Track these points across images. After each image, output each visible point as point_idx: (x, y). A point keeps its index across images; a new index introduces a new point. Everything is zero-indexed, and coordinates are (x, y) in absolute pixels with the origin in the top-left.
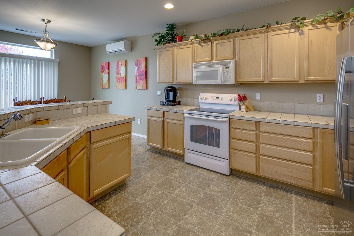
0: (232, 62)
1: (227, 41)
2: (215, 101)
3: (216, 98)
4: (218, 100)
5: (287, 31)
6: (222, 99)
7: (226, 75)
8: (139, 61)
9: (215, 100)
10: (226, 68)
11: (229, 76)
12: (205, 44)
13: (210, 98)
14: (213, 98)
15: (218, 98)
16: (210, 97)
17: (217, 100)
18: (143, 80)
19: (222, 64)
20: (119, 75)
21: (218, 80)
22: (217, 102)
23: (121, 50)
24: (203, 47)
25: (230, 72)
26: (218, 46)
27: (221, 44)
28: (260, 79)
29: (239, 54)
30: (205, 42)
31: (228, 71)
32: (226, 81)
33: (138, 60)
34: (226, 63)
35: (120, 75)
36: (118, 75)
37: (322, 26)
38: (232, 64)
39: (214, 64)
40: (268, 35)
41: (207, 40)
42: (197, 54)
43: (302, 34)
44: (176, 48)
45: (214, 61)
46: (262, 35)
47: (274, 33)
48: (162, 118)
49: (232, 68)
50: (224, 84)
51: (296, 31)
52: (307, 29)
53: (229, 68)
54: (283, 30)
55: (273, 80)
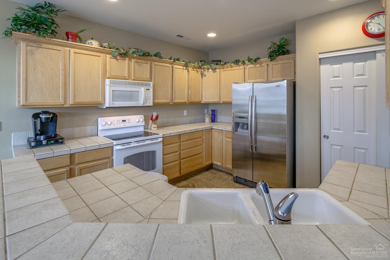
0: (152, 83)
1: (145, 63)
2: (122, 125)
3: (123, 121)
4: (125, 123)
5: (182, 67)
6: (129, 121)
7: (147, 97)
9: (122, 123)
10: (147, 90)
11: (149, 97)
12: (121, 59)
13: (115, 123)
14: (119, 121)
15: (125, 121)
16: (115, 121)
17: (123, 123)
19: (142, 85)
21: (139, 101)
22: (124, 125)
24: (118, 61)
25: (150, 94)
26: (136, 65)
27: (139, 64)
28: (168, 101)
29: (154, 78)
30: (121, 57)
31: (149, 92)
32: (146, 103)
34: (146, 85)
37: (195, 69)
38: (152, 86)
39: (134, 84)
40: (173, 66)
41: (124, 55)
42: (110, 68)
43: (188, 71)
44: (72, 50)
45: (133, 80)
46: (169, 65)
47: (176, 66)
48: (69, 166)
49: (151, 90)
50: (144, 105)
51: (186, 69)
52: (190, 69)
53: (149, 90)
54: (180, 65)
55: (175, 102)
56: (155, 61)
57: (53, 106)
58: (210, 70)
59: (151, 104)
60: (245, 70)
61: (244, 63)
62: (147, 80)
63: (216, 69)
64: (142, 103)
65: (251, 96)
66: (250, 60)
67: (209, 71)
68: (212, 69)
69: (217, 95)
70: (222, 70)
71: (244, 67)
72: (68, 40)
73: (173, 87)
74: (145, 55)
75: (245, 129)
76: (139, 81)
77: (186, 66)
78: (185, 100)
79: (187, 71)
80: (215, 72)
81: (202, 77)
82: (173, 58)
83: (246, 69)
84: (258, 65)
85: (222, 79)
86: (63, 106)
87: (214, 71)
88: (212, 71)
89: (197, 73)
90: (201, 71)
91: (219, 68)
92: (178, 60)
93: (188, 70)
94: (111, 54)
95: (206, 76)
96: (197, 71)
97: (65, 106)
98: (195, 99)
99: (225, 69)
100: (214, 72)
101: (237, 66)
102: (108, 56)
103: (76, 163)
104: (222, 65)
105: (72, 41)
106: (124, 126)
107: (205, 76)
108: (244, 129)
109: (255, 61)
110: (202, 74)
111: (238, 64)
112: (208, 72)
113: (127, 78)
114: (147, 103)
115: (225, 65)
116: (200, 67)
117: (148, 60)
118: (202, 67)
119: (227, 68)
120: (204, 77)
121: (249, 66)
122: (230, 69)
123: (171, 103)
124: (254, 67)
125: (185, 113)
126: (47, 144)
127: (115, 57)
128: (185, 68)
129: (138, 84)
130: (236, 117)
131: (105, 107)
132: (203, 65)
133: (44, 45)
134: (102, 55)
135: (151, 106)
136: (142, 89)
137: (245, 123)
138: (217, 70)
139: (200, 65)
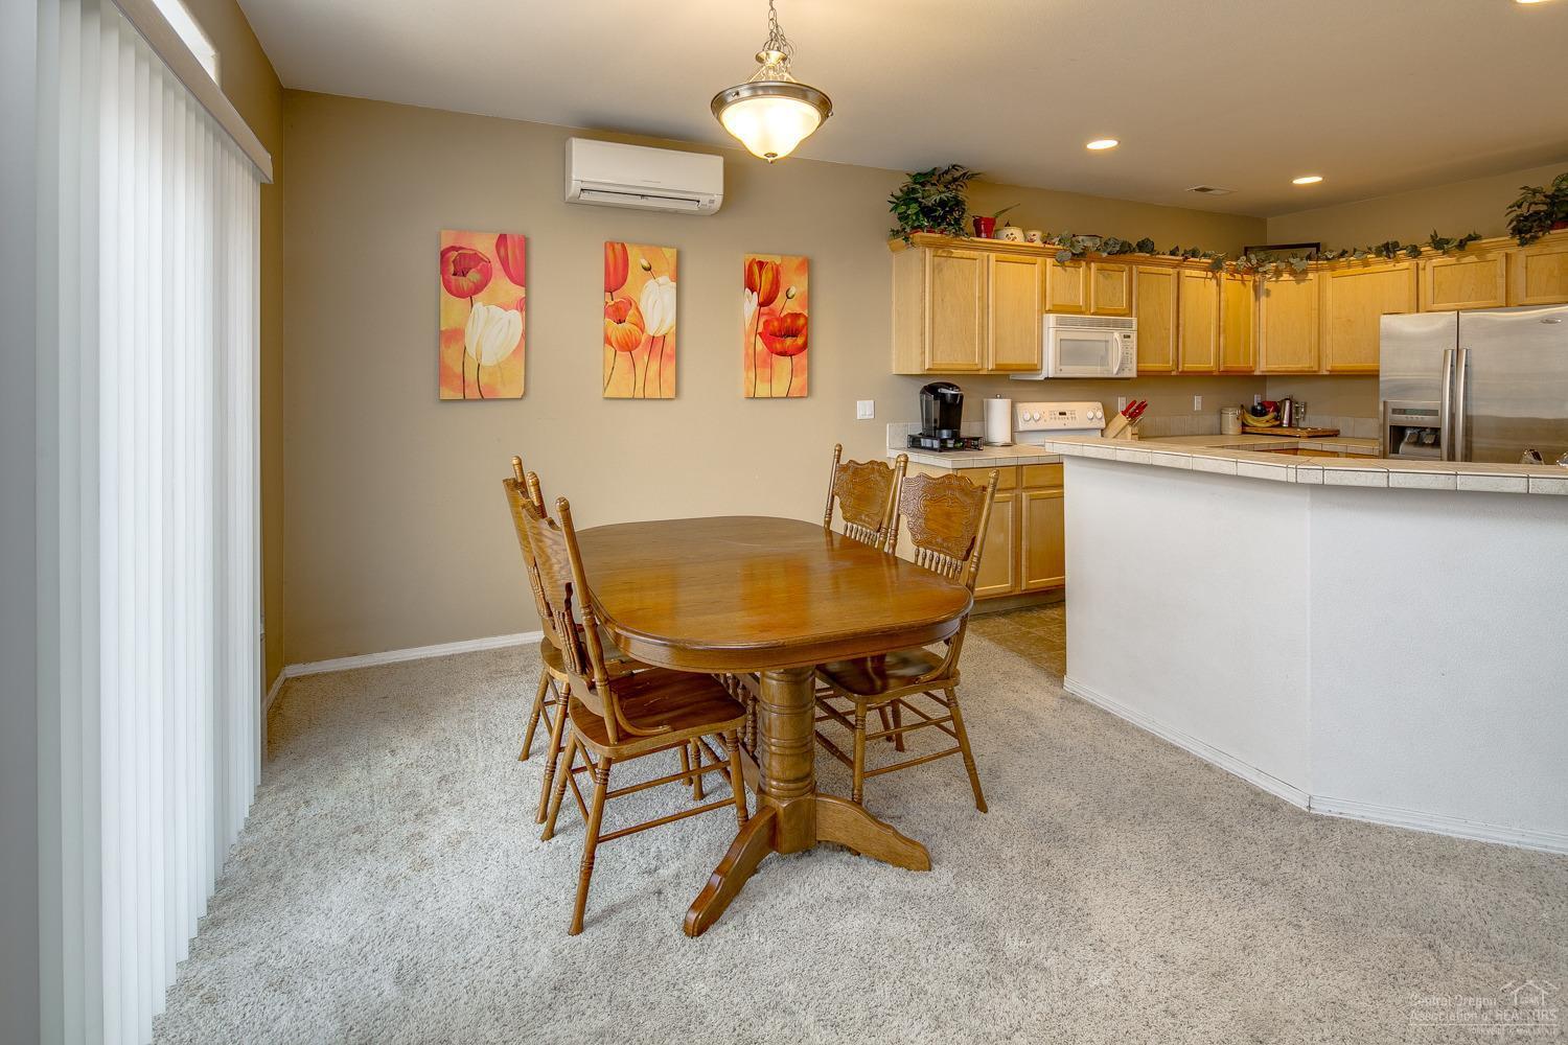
0: (1134, 320)
1: (1117, 269)
2: (1056, 423)
3: (1060, 414)
4: (1063, 419)
5: (1204, 274)
6: (1072, 416)
7: (1125, 355)
8: (769, 266)
9: (1057, 419)
10: (1125, 337)
11: (1130, 356)
12: (1072, 264)
15: (1065, 414)
16: (1047, 413)
17: (1060, 419)
18: (791, 356)
19: (1116, 325)
20: (626, 326)
21: (1109, 366)
23: (697, 197)
24: (1067, 271)
25: (1132, 348)
26: (1101, 276)
27: (1106, 274)
29: (1138, 307)
30: (1073, 261)
31: (1129, 344)
32: (1123, 369)
33: (761, 265)
34: (1124, 325)
35: (640, 325)
36: (620, 322)
37: (1238, 276)
38: (1135, 327)
39: (1100, 324)
40: (1178, 273)
41: (1078, 257)
42: (1053, 289)
43: (1219, 284)
44: (993, 256)
45: (1093, 314)
46: (1171, 271)
47: (1188, 272)
48: (1012, 489)
49: (1134, 336)
50: (1119, 376)
51: (1214, 277)
52: (1224, 275)
53: (1129, 337)
54: (1197, 269)
55: (1185, 369)
56: (1138, 263)
57: (967, 373)
58: (1286, 276)
59: (1134, 374)
60: (1420, 272)
61: (1415, 252)
62: (1123, 312)
63: (1305, 272)
64: (1115, 371)
65: (1453, 351)
66: (1439, 244)
67: (1282, 279)
68: (1293, 273)
69: (1310, 352)
70: (1328, 274)
71: (1418, 264)
72: (979, 236)
73: (1181, 328)
74: (1122, 251)
75: (1428, 445)
76: (1108, 316)
77: (1216, 267)
78: (1209, 364)
79: (1214, 282)
80: (1304, 280)
81: (1257, 298)
82: (1181, 252)
83: (1424, 269)
84: (1473, 258)
85: (1329, 303)
86: (977, 373)
87: (1301, 277)
88: (1291, 278)
89: (1242, 287)
90: (1255, 281)
91: (1317, 270)
92: (1194, 254)
93: (1216, 278)
94: (1053, 256)
95: (1271, 293)
96: (1243, 281)
97: (981, 373)
98: (1237, 363)
99: (1338, 272)
100: (1298, 282)
101: (1386, 263)
102: (1050, 261)
103: (1024, 485)
104: (1328, 259)
105: (987, 237)
106: (1064, 427)
107: (1268, 293)
108: (1423, 445)
109: (1462, 245)
110: (1256, 289)
111: (1392, 255)
112: (1276, 281)
113: (1083, 309)
114: (1126, 370)
115: (1341, 260)
116: (1253, 270)
117: (1124, 262)
118: (1261, 269)
119: (1349, 267)
120: (1263, 299)
121: (1435, 261)
122: (1360, 270)
123: (1173, 373)
124: (1454, 262)
125: (1197, 402)
126: (954, 449)
127: (1061, 263)
128: (1210, 274)
129: (1107, 324)
130: (1394, 411)
131: (1041, 378)
132: (1261, 263)
133: (957, 253)
134: (1039, 260)
135: (1133, 378)
136: (1116, 335)
137: (1424, 429)
138: (1311, 276)
139: (1254, 262)
